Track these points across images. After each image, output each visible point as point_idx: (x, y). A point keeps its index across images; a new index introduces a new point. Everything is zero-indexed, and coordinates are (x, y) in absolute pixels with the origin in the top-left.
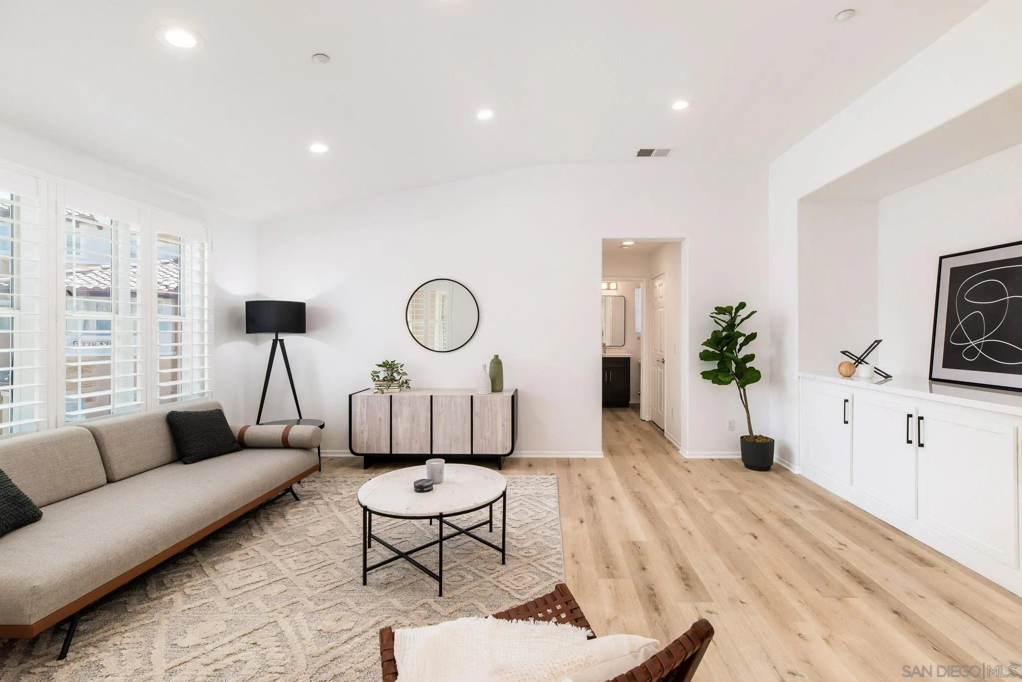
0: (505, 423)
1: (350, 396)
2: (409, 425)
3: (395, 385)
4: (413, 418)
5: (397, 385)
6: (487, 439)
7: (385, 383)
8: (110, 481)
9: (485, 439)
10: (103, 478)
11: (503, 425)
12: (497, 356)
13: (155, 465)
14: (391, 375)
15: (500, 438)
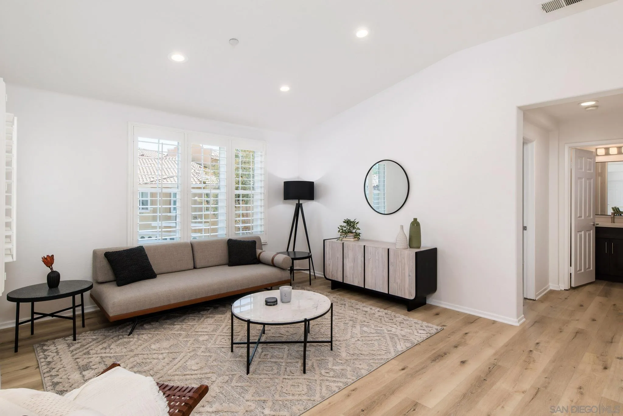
0: (411, 274)
1: (324, 240)
2: (352, 264)
3: (351, 236)
4: (354, 260)
5: (352, 236)
6: (398, 284)
7: (343, 234)
8: (195, 268)
9: (397, 284)
10: (191, 266)
11: (409, 276)
12: (415, 220)
13: (217, 264)
14: (349, 229)
15: (407, 286)
